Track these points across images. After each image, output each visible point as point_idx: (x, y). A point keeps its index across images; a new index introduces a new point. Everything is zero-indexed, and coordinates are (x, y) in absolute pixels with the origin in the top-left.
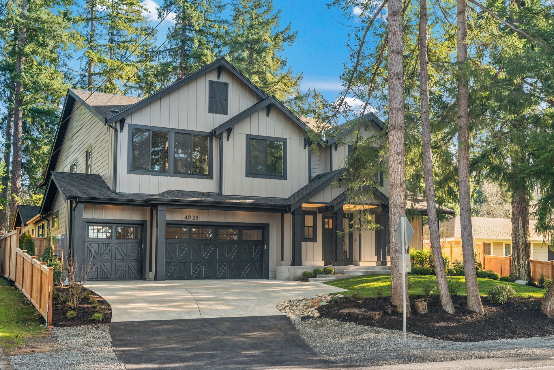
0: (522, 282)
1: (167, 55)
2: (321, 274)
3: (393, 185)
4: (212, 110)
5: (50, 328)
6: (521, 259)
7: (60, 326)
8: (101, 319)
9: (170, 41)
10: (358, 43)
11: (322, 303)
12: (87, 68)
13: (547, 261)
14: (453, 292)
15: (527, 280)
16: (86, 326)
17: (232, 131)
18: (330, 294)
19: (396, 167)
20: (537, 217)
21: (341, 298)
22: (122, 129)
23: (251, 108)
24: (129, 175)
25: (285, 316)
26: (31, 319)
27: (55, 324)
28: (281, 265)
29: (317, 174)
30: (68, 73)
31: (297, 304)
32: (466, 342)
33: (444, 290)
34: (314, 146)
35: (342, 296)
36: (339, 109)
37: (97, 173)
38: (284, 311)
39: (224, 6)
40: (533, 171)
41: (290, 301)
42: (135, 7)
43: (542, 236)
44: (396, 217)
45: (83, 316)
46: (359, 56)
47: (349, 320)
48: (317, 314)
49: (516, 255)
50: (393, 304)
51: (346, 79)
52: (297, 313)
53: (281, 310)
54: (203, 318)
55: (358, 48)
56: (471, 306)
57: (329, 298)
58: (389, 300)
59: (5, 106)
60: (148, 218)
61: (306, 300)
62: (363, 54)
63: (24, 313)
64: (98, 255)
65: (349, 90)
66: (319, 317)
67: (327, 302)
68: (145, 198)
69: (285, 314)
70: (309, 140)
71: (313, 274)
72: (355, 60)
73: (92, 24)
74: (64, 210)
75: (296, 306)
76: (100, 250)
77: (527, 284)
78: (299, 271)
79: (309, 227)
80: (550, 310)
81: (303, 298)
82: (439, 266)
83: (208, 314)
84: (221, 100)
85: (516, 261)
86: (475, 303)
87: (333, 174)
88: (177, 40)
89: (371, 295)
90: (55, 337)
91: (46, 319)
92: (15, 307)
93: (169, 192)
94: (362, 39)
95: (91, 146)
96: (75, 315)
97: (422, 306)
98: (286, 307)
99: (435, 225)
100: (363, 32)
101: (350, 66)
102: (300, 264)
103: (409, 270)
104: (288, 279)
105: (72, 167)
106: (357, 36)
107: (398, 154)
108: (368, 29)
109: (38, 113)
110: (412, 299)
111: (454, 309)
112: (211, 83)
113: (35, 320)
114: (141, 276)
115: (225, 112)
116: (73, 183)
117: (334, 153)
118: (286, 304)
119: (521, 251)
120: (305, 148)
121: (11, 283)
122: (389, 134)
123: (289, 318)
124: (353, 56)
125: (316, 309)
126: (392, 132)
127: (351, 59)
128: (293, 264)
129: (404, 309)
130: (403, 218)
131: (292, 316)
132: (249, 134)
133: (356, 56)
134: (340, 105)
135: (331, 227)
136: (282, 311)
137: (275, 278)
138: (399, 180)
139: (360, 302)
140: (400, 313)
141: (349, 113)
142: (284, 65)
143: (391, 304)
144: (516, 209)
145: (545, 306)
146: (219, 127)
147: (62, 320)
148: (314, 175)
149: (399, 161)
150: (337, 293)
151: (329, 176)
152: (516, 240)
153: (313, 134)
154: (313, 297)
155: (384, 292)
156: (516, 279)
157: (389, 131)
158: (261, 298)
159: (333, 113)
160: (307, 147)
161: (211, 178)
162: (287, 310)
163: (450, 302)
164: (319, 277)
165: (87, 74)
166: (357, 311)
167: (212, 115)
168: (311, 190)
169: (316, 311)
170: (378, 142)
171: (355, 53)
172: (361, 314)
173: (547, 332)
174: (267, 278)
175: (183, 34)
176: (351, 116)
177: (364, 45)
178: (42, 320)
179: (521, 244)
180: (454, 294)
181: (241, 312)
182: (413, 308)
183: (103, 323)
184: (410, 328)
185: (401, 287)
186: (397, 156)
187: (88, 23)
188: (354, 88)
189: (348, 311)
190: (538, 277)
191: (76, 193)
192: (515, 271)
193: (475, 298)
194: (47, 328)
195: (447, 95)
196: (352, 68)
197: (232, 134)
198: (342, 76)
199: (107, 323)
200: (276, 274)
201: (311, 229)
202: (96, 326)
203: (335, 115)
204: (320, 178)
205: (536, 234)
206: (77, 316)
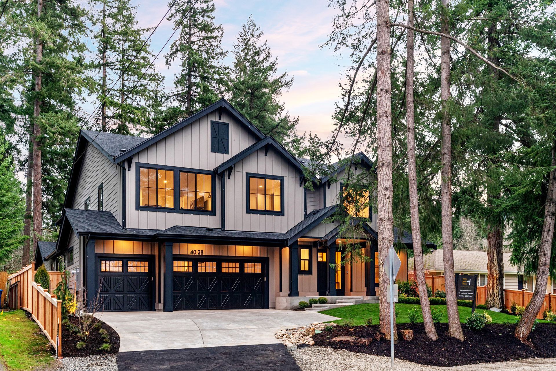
0: (496, 310)
1: (174, 100)
2: (316, 303)
3: (381, 219)
4: (214, 150)
5: (60, 359)
6: (495, 289)
7: (70, 356)
8: (109, 350)
9: (177, 87)
10: (348, 82)
11: (317, 332)
12: (100, 112)
13: (517, 290)
14: (436, 320)
15: (500, 308)
16: (94, 356)
17: (233, 170)
18: (324, 323)
19: (385, 202)
20: (512, 250)
21: (334, 327)
22: (129, 167)
23: (249, 147)
24: (137, 211)
25: (282, 344)
26: (42, 350)
27: (64, 354)
28: (280, 296)
29: (312, 211)
30: (83, 117)
31: (294, 333)
32: (448, 366)
33: (428, 318)
34: (308, 184)
35: (335, 325)
36: (331, 147)
37: (108, 210)
38: (282, 340)
39: (226, 53)
40: (509, 206)
41: (287, 330)
42: (143, 54)
43: (516, 266)
44: (385, 250)
45: (92, 346)
46: (349, 95)
47: (342, 348)
48: (312, 342)
49: (491, 285)
50: (382, 331)
51: (338, 118)
52: (293, 341)
53: (278, 338)
54: (205, 347)
55: (349, 88)
56: (452, 333)
57: (323, 327)
58: (378, 328)
59: (26, 148)
60: (156, 253)
61: (302, 328)
62: (353, 94)
63: (37, 344)
64: (110, 288)
65: (341, 129)
66: (313, 345)
67: (322, 330)
68: (153, 233)
69: (282, 342)
70: (304, 177)
71: (309, 304)
72: (346, 100)
73: (104, 69)
74: (78, 246)
75: (293, 334)
76: (112, 283)
77: (501, 312)
78: (296, 301)
79: (305, 260)
80: (523, 335)
81: (299, 327)
82: (424, 296)
83: (211, 343)
84: (223, 140)
85: (491, 290)
86: (456, 330)
87: (326, 211)
88: (183, 86)
89: (361, 323)
90: (64, 367)
91: (56, 350)
92: (29, 338)
93: (175, 227)
94: (352, 79)
95: (102, 184)
96: (84, 346)
97: (408, 333)
98: (284, 335)
99: (420, 257)
100: (354, 72)
101: (342, 105)
102: (297, 295)
103: (396, 300)
104: (286, 309)
105: (86, 205)
106: (348, 76)
107: (387, 189)
108: (358, 69)
109: (56, 155)
110: (400, 327)
111: (437, 336)
112: (213, 123)
113: (46, 351)
114: (151, 307)
115: (226, 151)
116: (85, 219)
117: (327, 190)
118: (283, 333)
119: (495, 281)
120: (301, 186)
121: (29, 315)
122: (378, 170)
123: (286, 346)
124: (345, 95)
125: (311, 337)
126: (381, 168)
127: (343, 99)
128: (290, 295)
129: (392, 336)
130: (390, 250)
131: (289, 344)
132: (249, 172)
133: (347, 95)
134: (333, 144)
135: (325, 260)
136: (280, 339)
137: (274, 308)
138: (387, 215)
139: (352, 330)
140: (388, 341)
141: (341, 151)
142: (282, 110)
143: (379, 331)
144: (492, 242)
145: (518, 331)
146: (220, 166)
147: (72, 351)
148: (309, 211)
149: (387, 196)
150: (331, 322)
151: (323, 212)
152: (491, 270)
153: (308, 172)
154: (308, 326)
155: (373, 321)
156: (491, 307)
157: (378, 168)
158: (260, 326)
159: (326, 151)
160: (302, 185)
161: (214, 214)
162: (284, 339)
163: (433, 329)
164: (314, 307)
165: (101, 118)
166: (348, 338)
167: (214, 154)
168: (307, 225)
169: (311, 339)
170: (368, 179)
171: (346, 92)
172: (352, 342)
173: (520, 356)
174: (268, 308)
175: (189, 80)
176: (343, 154)
177: (354, 84)
178: (52, 351)
179: (495, 275)
180: (436, 321)
181: (242, 341)
182: (400, 336)
183: (110, 353)
184: (397, 354)
185: (389, 316)
186: (385, 191)
187: (100, 69)
188: (345, 127)
189: (340, 339)
190: (511, 305)
191: (88, 229)
192: (489, 299)
193: (456, 325)
194: (57, 358)
195: (431, 135)
196: (343, 107)
197: (233, 172)
198: (333, 115)
199: (114, 354)
200: (275, 305)
201: (307, 262)
202: (104, 356)
203: (328, 153)
204: (314, 214)
205: (511, 265)
206: (87, 346)
